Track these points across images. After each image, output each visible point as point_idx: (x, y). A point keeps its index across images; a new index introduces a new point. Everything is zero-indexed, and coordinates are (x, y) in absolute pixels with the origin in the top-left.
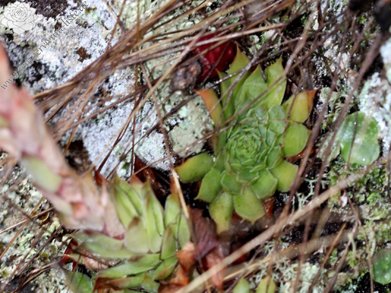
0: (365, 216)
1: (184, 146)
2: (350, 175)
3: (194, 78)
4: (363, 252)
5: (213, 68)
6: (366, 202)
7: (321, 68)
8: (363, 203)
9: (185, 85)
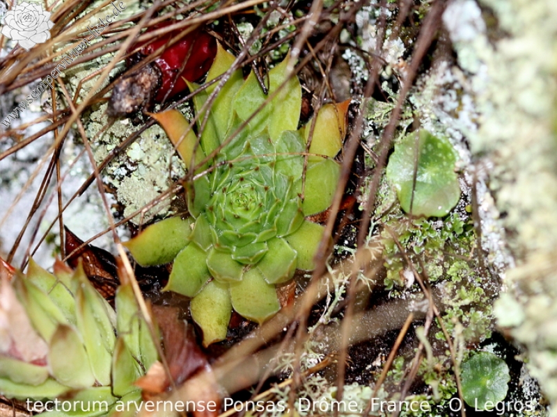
0: (446, 300)
1: (140, 207)
2: (415, 234)
3: (146, 94)
4: (446, 358)
5: (177, 76)
6: (445, 278)
7: (358, 68)
8: (440, 280)
9: (133, 106)
